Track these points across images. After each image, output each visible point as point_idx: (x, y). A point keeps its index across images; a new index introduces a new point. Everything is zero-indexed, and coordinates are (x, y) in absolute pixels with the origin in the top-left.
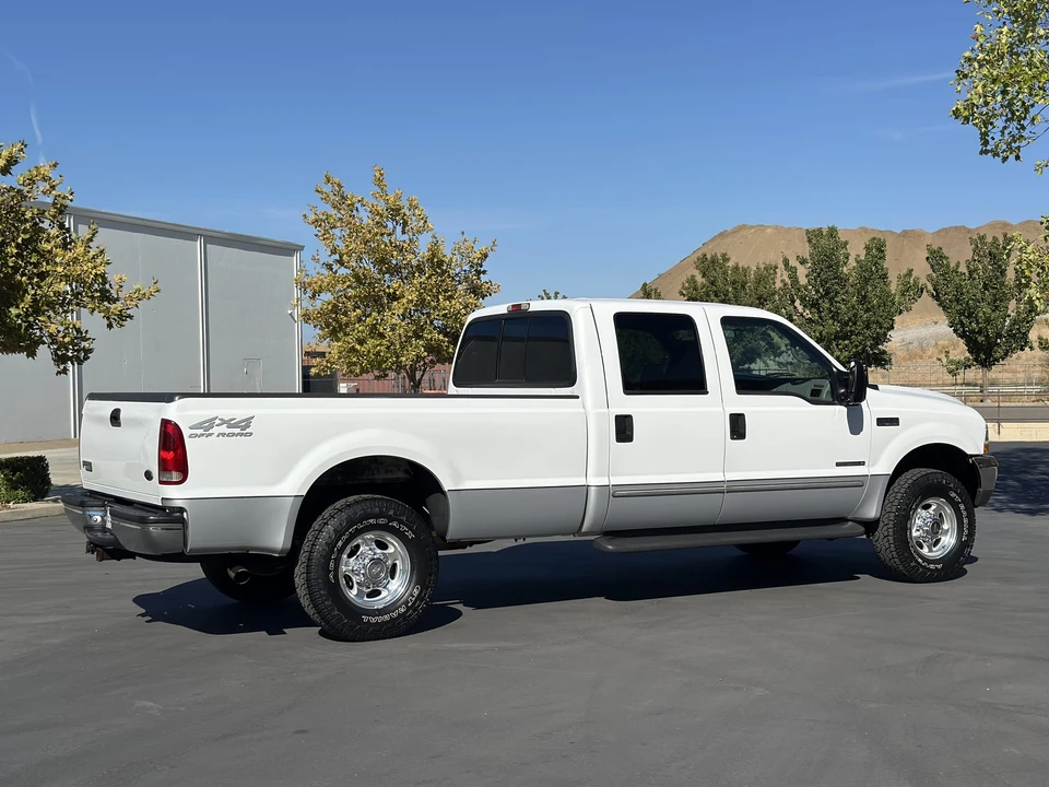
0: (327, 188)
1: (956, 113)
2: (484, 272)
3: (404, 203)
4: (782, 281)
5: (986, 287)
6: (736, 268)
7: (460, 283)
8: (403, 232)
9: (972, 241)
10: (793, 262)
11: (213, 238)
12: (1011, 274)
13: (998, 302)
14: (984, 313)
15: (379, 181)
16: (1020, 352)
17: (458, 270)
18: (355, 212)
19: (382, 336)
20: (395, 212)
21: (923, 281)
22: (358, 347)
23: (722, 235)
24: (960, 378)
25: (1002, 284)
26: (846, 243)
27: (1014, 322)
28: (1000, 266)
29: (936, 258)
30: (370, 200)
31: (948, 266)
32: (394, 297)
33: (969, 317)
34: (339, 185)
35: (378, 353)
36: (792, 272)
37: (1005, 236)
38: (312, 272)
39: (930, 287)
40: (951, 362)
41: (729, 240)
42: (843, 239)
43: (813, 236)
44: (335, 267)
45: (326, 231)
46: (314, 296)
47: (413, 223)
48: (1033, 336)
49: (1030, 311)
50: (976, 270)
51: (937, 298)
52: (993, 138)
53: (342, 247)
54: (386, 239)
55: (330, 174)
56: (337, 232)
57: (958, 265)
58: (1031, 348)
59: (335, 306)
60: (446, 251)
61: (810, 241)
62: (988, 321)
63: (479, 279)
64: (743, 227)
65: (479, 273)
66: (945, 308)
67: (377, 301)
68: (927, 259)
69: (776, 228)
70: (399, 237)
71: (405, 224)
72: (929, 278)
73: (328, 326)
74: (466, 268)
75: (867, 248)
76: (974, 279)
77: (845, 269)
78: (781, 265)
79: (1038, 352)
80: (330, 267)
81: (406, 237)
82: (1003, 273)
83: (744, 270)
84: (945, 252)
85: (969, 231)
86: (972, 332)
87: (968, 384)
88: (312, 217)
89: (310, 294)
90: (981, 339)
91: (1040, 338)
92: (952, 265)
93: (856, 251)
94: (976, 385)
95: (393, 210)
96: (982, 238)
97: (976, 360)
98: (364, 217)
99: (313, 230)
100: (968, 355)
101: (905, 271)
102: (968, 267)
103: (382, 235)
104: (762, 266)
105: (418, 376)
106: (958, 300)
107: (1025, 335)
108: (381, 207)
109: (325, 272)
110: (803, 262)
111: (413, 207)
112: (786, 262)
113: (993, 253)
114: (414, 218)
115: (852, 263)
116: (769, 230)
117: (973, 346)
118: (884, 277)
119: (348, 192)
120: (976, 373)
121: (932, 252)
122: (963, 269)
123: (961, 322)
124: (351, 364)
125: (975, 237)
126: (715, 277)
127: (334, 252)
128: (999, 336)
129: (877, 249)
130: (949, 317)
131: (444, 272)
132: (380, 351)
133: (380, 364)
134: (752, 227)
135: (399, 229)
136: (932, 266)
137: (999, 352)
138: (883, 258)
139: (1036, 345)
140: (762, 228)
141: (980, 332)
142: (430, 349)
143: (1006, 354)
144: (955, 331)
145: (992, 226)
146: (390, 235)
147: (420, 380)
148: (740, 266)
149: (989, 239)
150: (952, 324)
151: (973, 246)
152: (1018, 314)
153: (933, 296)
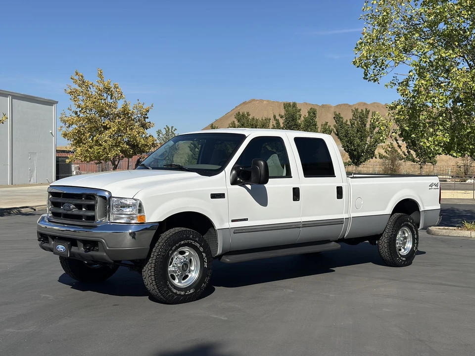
0: (76, 78)
1: (354, 63)
2: (147, 118)
3: (112, 85)
4: (273, 125)
5: (358, 130)
6: (253, 119)
7: (136, 122)
8: (111, 99)
9: (352, 111)
10: (278, 117)
11: (15, 96)
12: (368, 126)
13: (362, 138)
14: (357, 142)
15: (101, 76)
16: (371, 159)
17: (135, 117)
18: (89, 89)
19: (101, 145)
20: (108, 89)
21: (332, 127)
22: (89, 150)
23: (244, 103)
25: (365, 130)
26: (300, 110)
27: (369, 146)
28: (364, 123)
29: (337, 118)
30: (96, 84)
31: (342, 121)
32: (106, 128)
33: (351, 143)
34: (82, 76)
35: (99, 153)
36: (277, 121)
37: (366, 110)
38: (68, 115)
39: (335, 130)
41: (247, 105)
42: (299, 108)
43: (287, 106)
44: (79, 113)
45: (75, 97)
46: (69, 126)
47: (115, 95)
48: (376, 152)
49: (376, 142)
50: (354, 124)
51: (337, 135)
52: (369, 73)
53: (83, 104)
54: (103, 102)
55: (78, 71)
56: (80, 97)
57: (347, 120)
58: (376, 158)
59: (79, 131)
60: (131, 108)
61: (285, 108)
62: (358, 146)
63: (145, 120)
64: (254, 100)
65: (145, 118)
66: (341, 140)
67: (98, 129)
68: (334, 118)
69: (268, 101)
70: (109, 100)
71: (112, 95)
72: (335, 126)
73: (75, 139)
74: (139, 115)
75: (309, 113)
76: (353, 127)
77: (299, 121)
78: (272, 118)
79: (378, 160)
80: (76, 113)
81: (111, 101)
82: (365, 125)
83: (257, 120)
84: (342, 116)
85: (350, 106)
86: (352, 150)
88: (69, 91)
89: (67, 125)
90: (355, 153)
91: (379, 154)
92: (344, 121)
93: (304, 113)
95: (107, 89)
96: (357, 110)
97: (353, 162)
98: (93, 91)
99: (69, 96)
100: (349, 159)
101: (324, 123)
102: (351, 122)
103: (101, 99)
104: (264, 119)
105: (116, 163)
106: (346, 136)
107: (373, 153)
108: (101, 87)
109: (74, 115)
110: (282, 117)
111: (116, 87)
112: (275, 117)
113: (361, 116)
114: (116, 93)
115: (302, 119)
116: (265, 102)
117: (352, 156)
118: (315, 125)
119: (86, 80)
120: (353, 168)
121: (336, 115)
122: (349, 123)
123: (347, 146)
124: (86, 157)
125: (354, 109)
126: (244, 123)
127: (79, 106)
128: (363, 152)
129: (313, 113)
130: (342, 142)
131: (129, 117)
132: (99, 152)
133: (99, 157)
134: (258, 100)
135: (109, 97)
136: (336, 121)
137: (362, 159)
138: (315, 117)
139: (378, 156)
140: (262, 101)
141: (355, 150)
142: (122, 151)
143: (365, 160)
144: (345, 149)
145: (359, 104)
146: (105, 99)
147: (117, 165)
148: (255, 118)
149: (360, 111)
150: (343, 147)
151: (353, 113)
152: (371, 143)
153: (336, 134)
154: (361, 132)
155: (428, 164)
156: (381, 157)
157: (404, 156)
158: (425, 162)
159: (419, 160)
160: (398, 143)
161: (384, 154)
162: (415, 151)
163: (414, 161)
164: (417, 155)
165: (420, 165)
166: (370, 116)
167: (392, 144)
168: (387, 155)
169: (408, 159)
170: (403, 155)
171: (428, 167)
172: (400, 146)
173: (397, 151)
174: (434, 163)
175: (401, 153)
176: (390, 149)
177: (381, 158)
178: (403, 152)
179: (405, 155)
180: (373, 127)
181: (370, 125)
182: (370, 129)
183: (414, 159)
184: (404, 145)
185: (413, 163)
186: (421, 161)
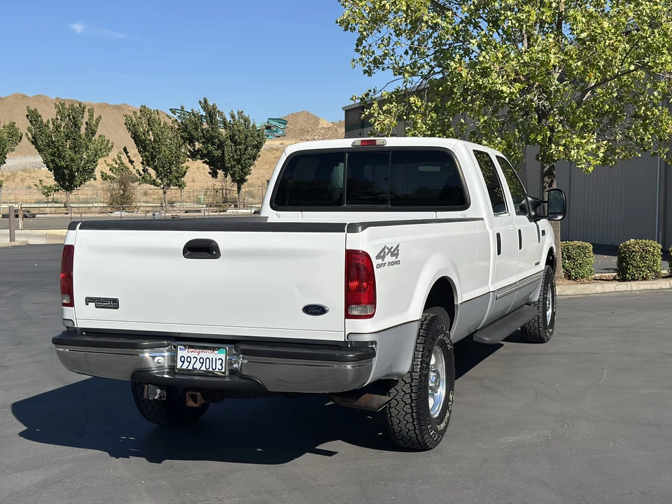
9: (56, 106)
12: (83, 131)
16: (88, 182)
21: (24, 131)
24: (50, 198)
25: (80, 136)
27: (88, 162)
28: (76, 125)
29: (33, 117)
31: (42, 122)
37: (80, 105)
39: (30, 136)
40: (45, 187)
48: (97, 173)
49: (96, 155)
50: (60, 126)
51: (34, 142)
57: (48, 121)
58: (95, 179)
62: (72, 160)
66: (40, 151)
68: (27, 116)
72: (29, 130)
76: (59, 132)
79: (101, 182)
82: (79, 128)
84: (40, 112)
86: (62, 167)
87: (56, 202)
90: (66, 172)
91: (102, 172)
92: (45, 121)
94: (61, 203)
96: (63, 105)
97: (61, 186)
100: (55, 182)
102: (53, 124)
106: (49, 146)
107: (93, 170)
113: (72, 114)
117: (59, 177)
120: (61, 195)
121: (31, 112)
122: (51, 126)
123: (52, 161)
125: (58, 103)
128: (78, 171)
130: (44, 156)
136: (31, 121)
137: (77, 181)
139: (99, 177)
141: (66, 168)
143: (81, 183)
144: (48, 167)
149: (67, 106)
150: (46, 162)
151: (57, 110)
152: (89, 157)
153: (32, 142)
154: (74, 139)
155: (174, 188)
156: (105, 177)
157: (139, 177)
158: (169, 185)
159: (160, 181)
160: (129, 157)
161: (109, 173)
162: (155, 168)
163: (154, 183)
164: (158, 174)
165: (163, 189)
166: (86, 115)
167: (119, 158)
168: (113, 175)
169: (144, 180)
170: (137, 175)
171: (173, 192)
172: (131, 162)
173: (128, 168)
174: (181, 186)
175: (134, 172)
176: (117, 166)
177: (105, 179)
178: (137, 170)
179: (140, 175)
180: (91, 131)
181: (86, 129)
182: (87, 135)
183: (154, 181)
184: (138, 159)
185: (152, 187)
186: (165, 183)
